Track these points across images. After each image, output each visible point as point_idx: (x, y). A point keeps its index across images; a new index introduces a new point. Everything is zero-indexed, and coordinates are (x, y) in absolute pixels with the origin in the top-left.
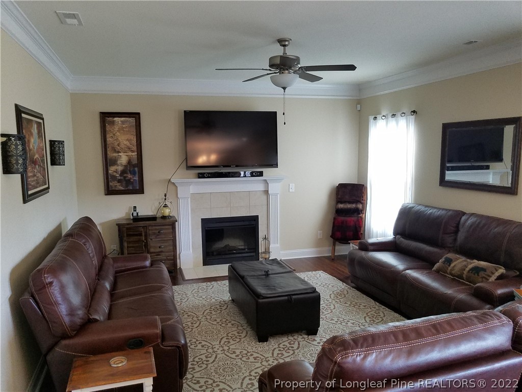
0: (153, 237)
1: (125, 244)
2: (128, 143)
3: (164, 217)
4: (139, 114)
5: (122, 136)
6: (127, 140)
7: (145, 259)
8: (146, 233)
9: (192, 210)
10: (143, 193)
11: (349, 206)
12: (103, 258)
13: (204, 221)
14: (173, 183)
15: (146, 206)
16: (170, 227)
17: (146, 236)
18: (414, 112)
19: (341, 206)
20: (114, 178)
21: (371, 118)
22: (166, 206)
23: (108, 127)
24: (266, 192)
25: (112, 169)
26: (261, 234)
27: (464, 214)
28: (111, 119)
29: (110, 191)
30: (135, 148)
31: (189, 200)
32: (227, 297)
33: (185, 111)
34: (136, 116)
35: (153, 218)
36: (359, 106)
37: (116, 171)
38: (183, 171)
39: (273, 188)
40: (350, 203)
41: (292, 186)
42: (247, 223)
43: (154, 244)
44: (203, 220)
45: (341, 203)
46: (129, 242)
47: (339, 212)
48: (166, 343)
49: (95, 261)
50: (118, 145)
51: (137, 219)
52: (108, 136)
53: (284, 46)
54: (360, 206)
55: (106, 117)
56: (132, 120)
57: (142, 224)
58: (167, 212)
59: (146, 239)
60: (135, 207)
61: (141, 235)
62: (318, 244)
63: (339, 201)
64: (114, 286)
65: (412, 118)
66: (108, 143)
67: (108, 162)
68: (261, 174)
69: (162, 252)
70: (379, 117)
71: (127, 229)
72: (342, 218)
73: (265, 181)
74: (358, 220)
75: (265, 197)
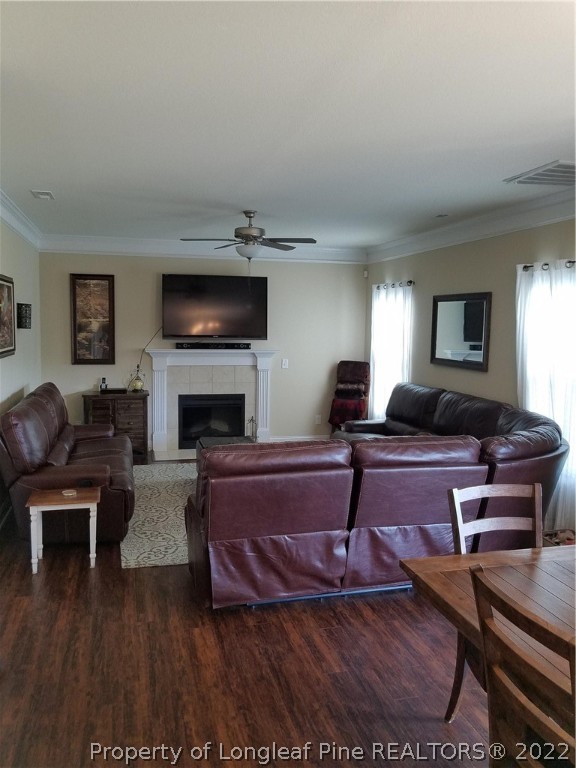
0: (121, 412)
1: (91, 419)
2: (98, 307)
3: (135, 391)
4: (113, 276)
5: (93, 300)
6: (99, 305)
7: (108, 429)
8: (114, 407)
9: (168, 384)
10: (113, 363)
11: (350, 387)
12: (64, 424)
13: (182, 398)
14: (148, 354)
15: (116, 377)
16: (141, 401)
17: (114, 409)
18: (410, 282)
19: (341, 386)
20: (83, 346)
21: (374, 287)
22: (138, 379)
23: (78, 289)
24: (255, 367)
25: (81, 336)
26: (248, 416)
27: (444, 391)
28: (82, 281)
29: (77, 360)
30: (107, 315)
31: (166, 373)
32: (195, 476)
33: (164, 275)
34: (110, 278)
35: (123, 391)
36: (366, 272)
37: (86, 339)
38: (159, 340)
39: (262, 363)
40: (352, 383)
41: (286, 362)
42: (231, 402)
43: (122, 419)
44: (180, 396)
45: (342, 383)
46: (94, 417)
47: (339, 393)
48: (114, 487)
49: (56, 422)
50: (89, 310)
51: (105, 391)
52: (78, 300)
53: (250, 217)
54: (363, 387)
55: (76, 279)
56: (105, 283)
57: (110, 396)
58: (139, 385)
59: (114, 414)
60: (104, 379)
61: (109, 409)
62: (316, 430)
63: (340, 380)
64: (73, 450)
65: (409, 289)
66: (78, 307)
67: (77, 328)
68: (247, 346)
69: (131, 429)
70: (382, 286)
71: (93, 401)
72: (341, 401)
73: (254, 354)
74: (359, 404)
75: (253, 373)
